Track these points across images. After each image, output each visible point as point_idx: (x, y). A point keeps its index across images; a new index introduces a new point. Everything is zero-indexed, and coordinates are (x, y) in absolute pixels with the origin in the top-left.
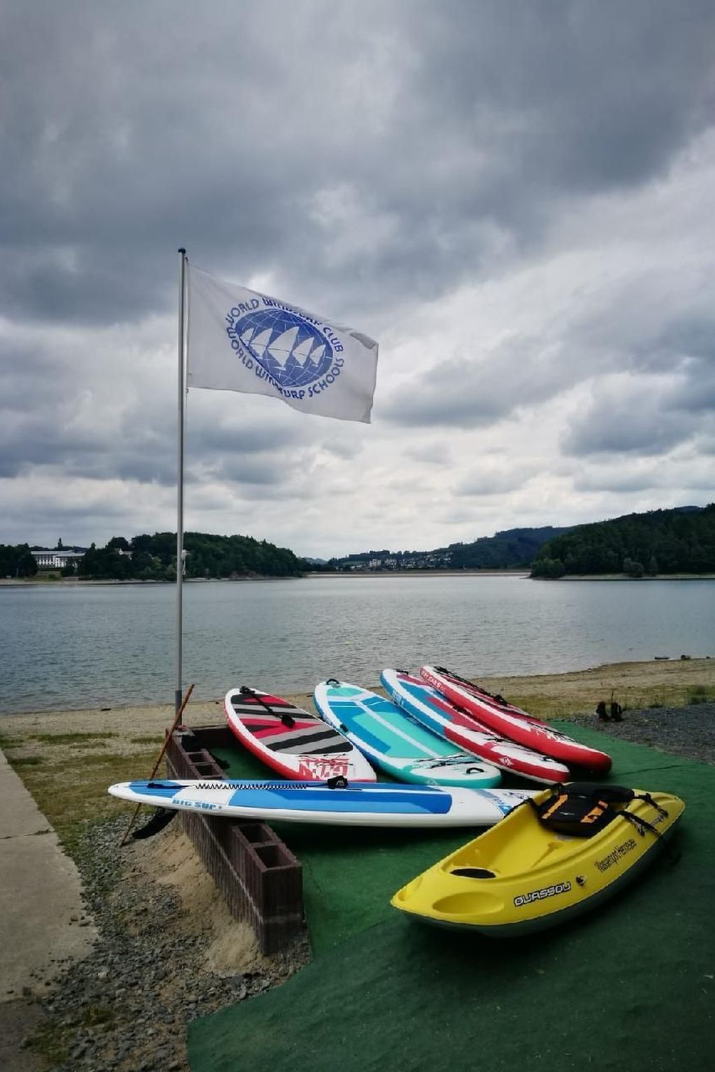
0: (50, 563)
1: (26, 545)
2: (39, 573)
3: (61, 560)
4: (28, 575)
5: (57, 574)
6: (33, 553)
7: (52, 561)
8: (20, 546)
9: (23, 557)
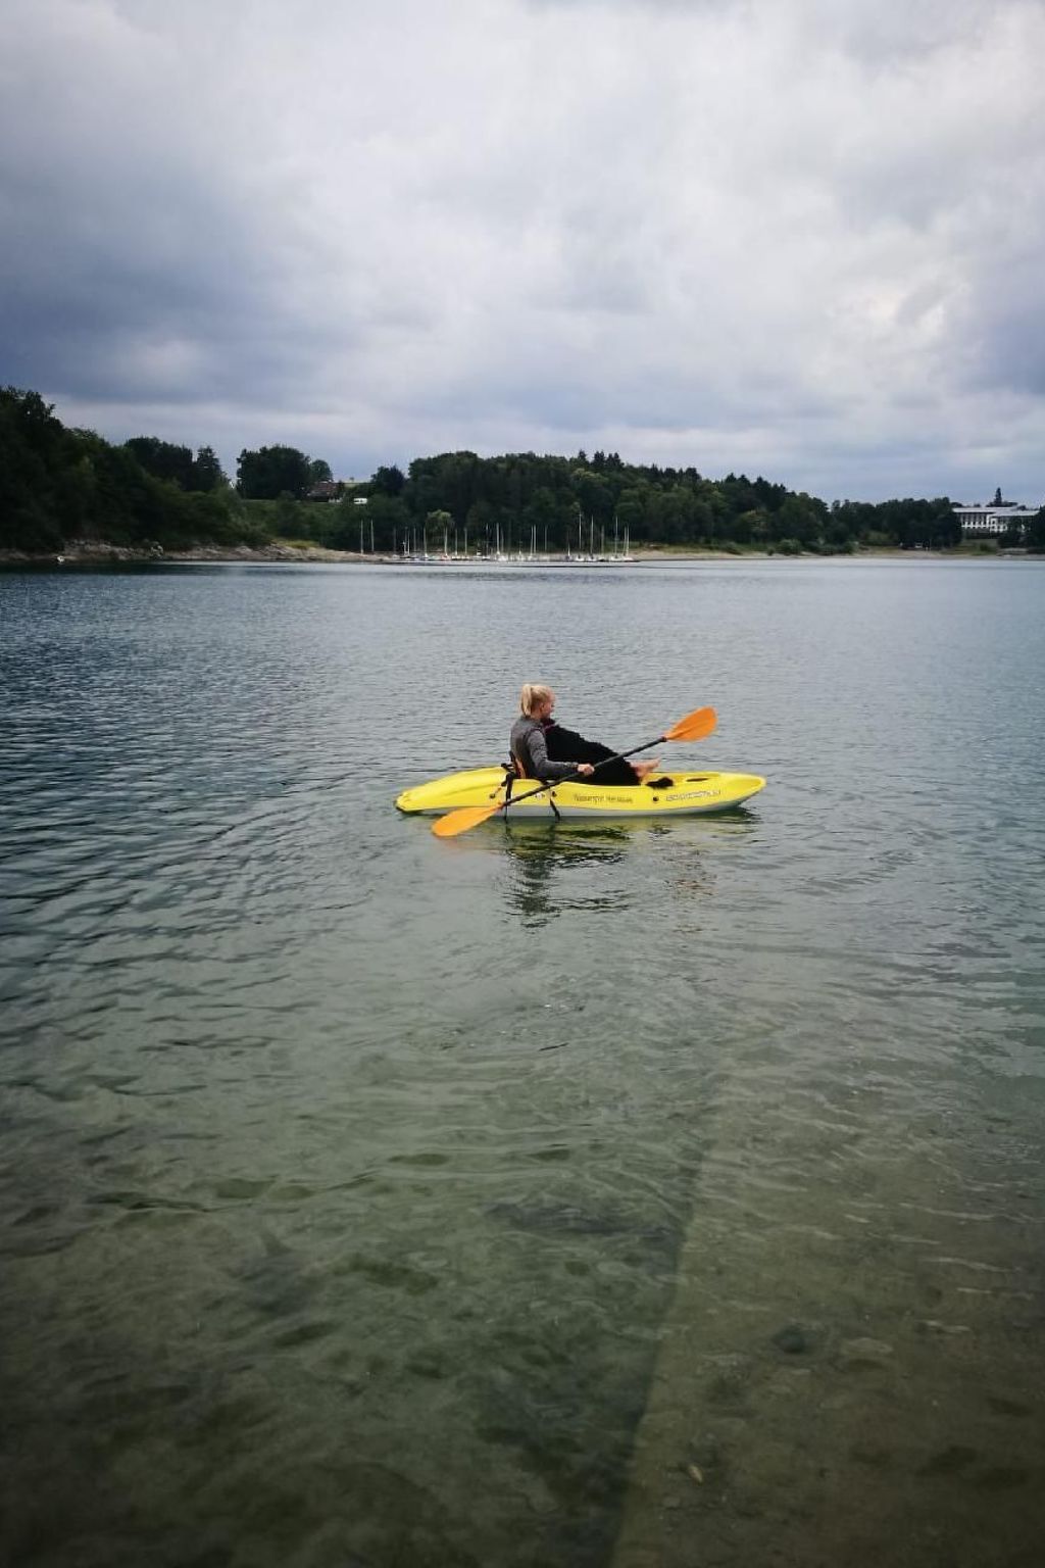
0: (982, 526)
1: (946, 500)
2: (964, 542)
3: (999, 521)
4: (947, 545)
5: (993, 543)
6: (956, 510)
7: (985, 523)
8: (937, 501)
9: (942, 516)
